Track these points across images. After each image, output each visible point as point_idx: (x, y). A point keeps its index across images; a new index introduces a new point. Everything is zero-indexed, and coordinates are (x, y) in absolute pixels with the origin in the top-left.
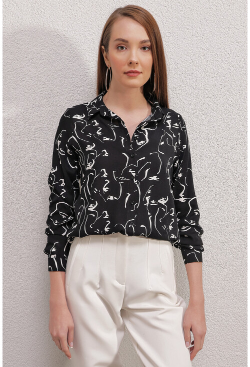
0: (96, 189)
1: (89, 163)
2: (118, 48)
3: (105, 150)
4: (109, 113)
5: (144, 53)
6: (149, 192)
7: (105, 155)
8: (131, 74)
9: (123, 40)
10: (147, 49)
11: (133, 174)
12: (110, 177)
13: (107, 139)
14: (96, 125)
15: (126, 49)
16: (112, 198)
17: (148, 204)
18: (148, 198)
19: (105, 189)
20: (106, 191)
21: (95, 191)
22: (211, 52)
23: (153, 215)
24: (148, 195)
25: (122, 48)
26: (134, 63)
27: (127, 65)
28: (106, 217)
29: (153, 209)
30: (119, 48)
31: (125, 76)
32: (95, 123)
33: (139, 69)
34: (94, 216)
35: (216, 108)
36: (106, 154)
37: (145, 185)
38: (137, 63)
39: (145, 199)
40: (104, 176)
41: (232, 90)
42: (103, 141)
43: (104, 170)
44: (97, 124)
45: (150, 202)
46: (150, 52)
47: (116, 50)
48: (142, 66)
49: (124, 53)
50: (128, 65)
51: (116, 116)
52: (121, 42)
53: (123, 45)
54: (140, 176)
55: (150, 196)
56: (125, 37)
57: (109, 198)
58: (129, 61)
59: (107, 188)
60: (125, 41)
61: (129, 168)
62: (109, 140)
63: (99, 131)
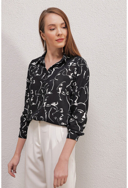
6: (46, 100)
8: (59, 41)
11: (42, 92)
17: (45, 106)
26: (60, 35)
28: (31, 113)
36: (34, 82)
39: (44, 103)
42: (35, 76)
44: (38, 67)
55: (46, 102)
56: (53, 22)
57: (32, 104)
58: (57, 34)
59: (32, 99)
60: (54, 25)
61: (41, 89)
62: (38, 75)
63: (37, 70)
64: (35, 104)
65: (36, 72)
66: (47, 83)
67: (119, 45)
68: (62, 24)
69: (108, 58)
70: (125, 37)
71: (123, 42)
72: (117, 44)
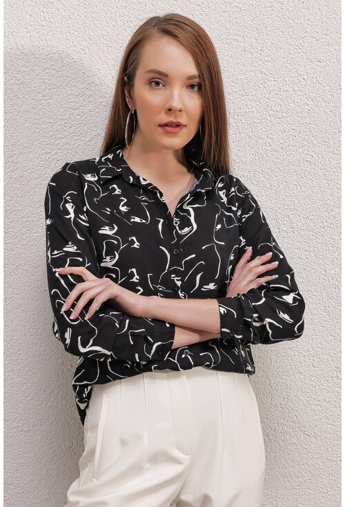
1: (108, 258)
2: (150, 83)
3: (134, 238)
4: (137, 178)
5: (192, 94)
7: (135, 246)
9: (160, 73)
10: (196, 88)
12: (143, 282)
13: (137, 220)
14: (116, 192)
15: (164, 86)
22: (276, 76)
25: (158, 84)
26: (176, 110)
27: (163, 113)
30: (153, 84)
32: (114, 190)
33: (183, 119)
35: (286, 168)
36: (137, 245)
38: (180, 111)
40: (134, 280)
41: (313, 139)
42: (131, 222)
43: (134, 270)
44: (118, 191)
47: (147, 87)
48: (188, 114)
49: (161, 91)
50: (166, 113)
51: (150, 184)
52: (157, 76)
53: (159, 80)
58: (167, 106)
60: (163, 75)
61: (170, 273)
62: (139, 221)
63: (122, 203)
65: (124, 209)
66: (194, 256)
67: (280, 115)
68: (191, 78)
69: (243, 159)
70: (296, 89)
71: (292, 105)
72: (271, 112)
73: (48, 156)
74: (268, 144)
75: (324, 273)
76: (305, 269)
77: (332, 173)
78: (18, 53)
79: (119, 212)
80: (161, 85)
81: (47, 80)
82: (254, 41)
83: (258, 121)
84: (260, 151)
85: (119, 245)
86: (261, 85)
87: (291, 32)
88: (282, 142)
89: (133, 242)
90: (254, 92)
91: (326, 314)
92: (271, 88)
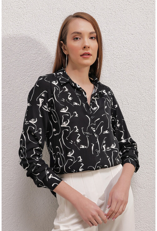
0: (72, 141)
1: (65, 122)
2: (74, 39)
5: (92, 41)
6: (104, 142)
7: (76, 116)
8: (85, 56)
10: (94, 38)
11: (93, 130)
12: (80, 132)
13: (76, 104)
15: (80, 39)
16: (83, 147)
17: (105, 150)
18: (104, 147)
19: (78, 141)
20: (79, 142)
21: (72, 142)
22: (116, 41)
23: (110, 157)
24: (104, 144)
25: (77, 38)
26: (87, 47)
27: (81, 49)
28: (80, 161)
29: (109, 153)
31: (81, 58)
32: (65, 89)
34: (72, 160)
35: (123, 78)
36: (77, 115)
37: (101, 137)
38: (89, 47)
39: (103, 147)
40: (77, 131)
41: (133, 66)
42: (74, 105)
43: (76, 127)
44: (67, 90)
45: (106, 149)
46: (96, 40)
47: (73, 41)
48: (92, 49)
49: (79, 41)
50: (83, 49)
51: (81, 88)
52: (76, 34)
54: (98, 131)
55: (105, 145)
56: (79, 30)
57: (81, 147)
59: (79, 140)
60: (79, 33)
61: (91, 126)
62: (77, 104)
63: (69, 96)
64: (86, 147)
65: (70, 99)
66: (99, 119)
67: (119, 57)
69: (106, 76)
70: (124, 46)
71: (123, 53)
72: (115, 56)
73: (24, 80)
74: (115, 69)
75: (142, 120)
76: (134, 119)
77: (141, 79)
78: (8, 37)
79: (68, 100)
80: (79, 39)
81: (21, 48)
82: (106, 27)
83: (110, 60)
84: (112, 72)
85: (69, 116)
86: (110, 45)
87: (120, 23)
88: (120, 68)
89: (75, 114)
90: (107, 48)
91: (144, 137)
92: (115, 46)
